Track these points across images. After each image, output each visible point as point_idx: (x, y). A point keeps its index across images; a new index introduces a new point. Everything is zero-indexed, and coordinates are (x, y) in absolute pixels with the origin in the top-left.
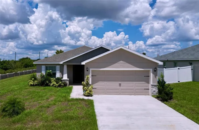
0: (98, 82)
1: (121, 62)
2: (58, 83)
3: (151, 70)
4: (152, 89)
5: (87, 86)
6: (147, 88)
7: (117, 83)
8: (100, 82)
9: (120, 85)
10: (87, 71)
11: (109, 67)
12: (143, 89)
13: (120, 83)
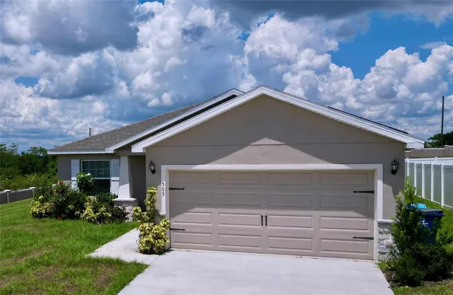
0: (190, 208)
1: (266, 141)
2: (98, 211)
3: (379, 168)
4: (381, 237)
5: (150, 221)
6: (366, 233)
7: (254, 215)
8: (196, 209)
9: (264, 221)
10: (154, 172)
11: (223, 159)
12: (351, 237)
13: (264, 212)
